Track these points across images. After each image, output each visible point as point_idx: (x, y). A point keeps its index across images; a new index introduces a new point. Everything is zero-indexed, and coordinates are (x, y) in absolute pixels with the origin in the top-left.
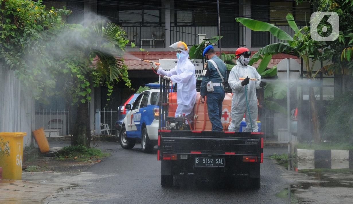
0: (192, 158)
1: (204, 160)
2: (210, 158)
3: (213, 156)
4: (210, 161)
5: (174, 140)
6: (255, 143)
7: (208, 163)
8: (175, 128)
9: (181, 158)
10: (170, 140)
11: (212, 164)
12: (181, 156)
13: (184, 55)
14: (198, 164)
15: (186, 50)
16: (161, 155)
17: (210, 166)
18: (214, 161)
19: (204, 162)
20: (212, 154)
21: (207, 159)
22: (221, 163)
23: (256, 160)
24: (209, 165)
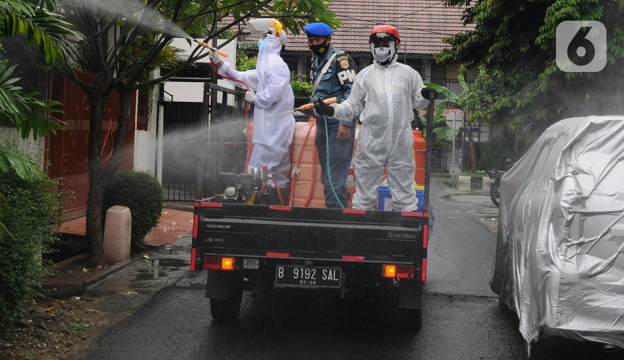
0: (269, 267)
1: (296, 271)
2: (310, 267)
3: (316, 264)
4: (309, 274)
5: (228, 227)
6: (410, 237)
7: (304, 279)
8: (236, 198)
9: (245, 267)
10: (221, 227)
11: (313, 280)
12: (245, 261)
13: (271, 44)
14: (281, 281)
15: (278, 35)
16: (199, 259)
17: (309, 284)
18: (319, 275)
19: (296, 276)
20: (313, 259)
21: (302, 270)
22: (334, 280)
23: (410, 275)
24: (307, 284)
